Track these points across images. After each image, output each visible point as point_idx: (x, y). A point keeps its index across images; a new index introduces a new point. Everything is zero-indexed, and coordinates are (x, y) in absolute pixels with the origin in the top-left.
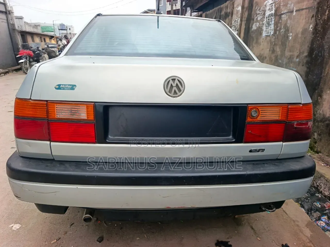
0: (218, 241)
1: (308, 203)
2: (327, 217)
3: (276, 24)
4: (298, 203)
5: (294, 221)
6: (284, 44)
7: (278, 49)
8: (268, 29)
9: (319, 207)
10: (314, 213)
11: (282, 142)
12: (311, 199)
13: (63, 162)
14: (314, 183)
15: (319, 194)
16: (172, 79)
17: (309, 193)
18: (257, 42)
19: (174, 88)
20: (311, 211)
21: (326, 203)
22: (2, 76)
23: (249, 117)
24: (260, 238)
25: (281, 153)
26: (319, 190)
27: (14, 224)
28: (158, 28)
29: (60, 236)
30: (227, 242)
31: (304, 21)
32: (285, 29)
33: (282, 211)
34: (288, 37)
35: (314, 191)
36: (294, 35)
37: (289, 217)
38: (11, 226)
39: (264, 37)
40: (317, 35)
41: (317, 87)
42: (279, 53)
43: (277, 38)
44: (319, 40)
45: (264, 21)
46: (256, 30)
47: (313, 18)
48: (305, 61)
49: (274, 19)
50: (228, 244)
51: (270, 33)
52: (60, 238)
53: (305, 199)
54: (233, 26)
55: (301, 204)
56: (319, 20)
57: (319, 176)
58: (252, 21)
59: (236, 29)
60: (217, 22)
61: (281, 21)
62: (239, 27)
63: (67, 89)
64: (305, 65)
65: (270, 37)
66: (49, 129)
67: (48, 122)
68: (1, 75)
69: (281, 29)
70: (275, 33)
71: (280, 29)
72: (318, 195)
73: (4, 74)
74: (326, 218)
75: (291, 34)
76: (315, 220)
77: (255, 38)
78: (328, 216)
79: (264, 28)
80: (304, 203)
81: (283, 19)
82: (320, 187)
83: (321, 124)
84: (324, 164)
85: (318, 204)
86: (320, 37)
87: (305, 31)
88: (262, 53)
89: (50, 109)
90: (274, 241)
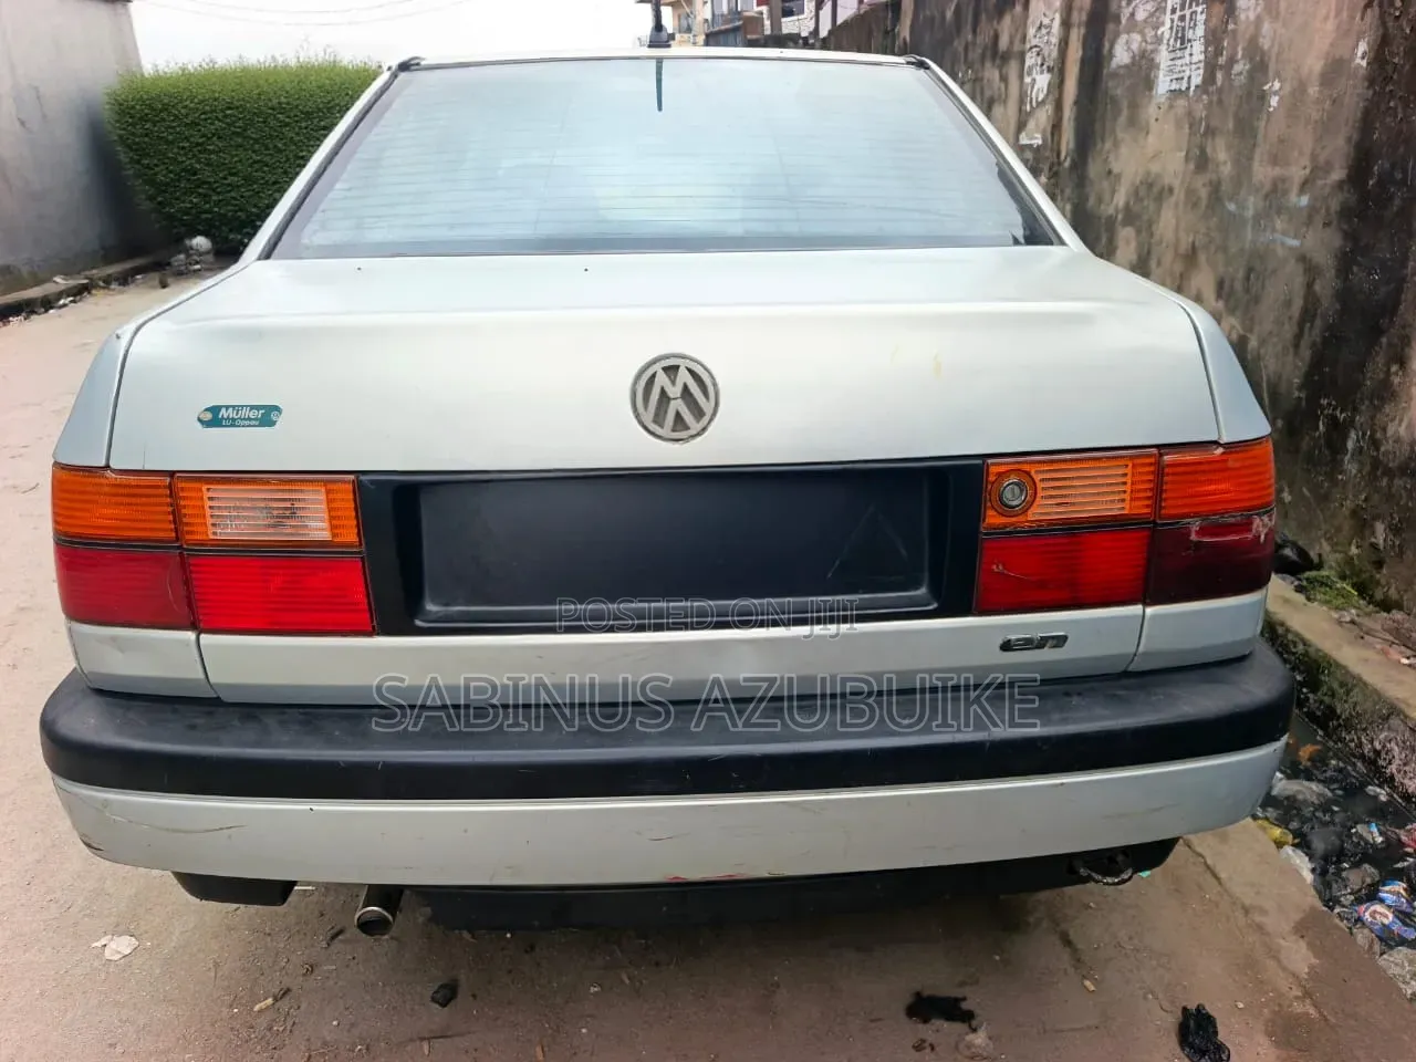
0: (918, 994)
1: (1332, 828)
2: (1405, 886)
3: (1214, 39)
4: (1287, 828)
5: (1246, 911)
6: (1245, 130)
7: (1221, 153)
8: (1179, 62)
9: (1374, 845)
10: (1350, 868)
11: (1140, 607)
12: (1346, 811)
13: (253, 710)
14: (1363, 740)
15: (1380, 786)
16: (666, 369)
17: (1335, 786)
18: (1133, 122)
19: (672, 402)
20: (1339, 862)
21: (1409, 827)
22: (65, 305)
23: (993, 507)
24: (1095, 981)
25: (1141, 649)
26: (1381, 773)
27: (110, 936)
28: (660, 108)
29: (287, 982)
30: (957, 1001)
31: (1330, 25)
32: (1251, 60)
33: (1202, 868)
34: (1263, 97)
35: (1362, 775)
36: (1288, 88)
37: (1226, 890)
38: (98, 944)
39: (1163, 100)
40: (1388, 89)
41: (1384, 322)
42: (1227, 170)
43: (1220, 101)
44: (1395, 108)
45: (1163, 24)
46: (1126, 66)
47: (1369, 10)
48: (1335, 205)
49: (1204, 16)
50: (960, 1009)
51: (1189, 78)
52: (288, 990)
53: (1316, 810)
54: (1031, 48)
55: (1297, 834)
56: (1397, 18)
57: (1380, 710)
58: (1111, 27)
59: (1042, 65)
60: (912, 70)
61: (1235, 24)
62: (1055, 54)
63: (247, 423)
64: (1335, 222)
65: (1187, 96)
66: (187, 583)
67: (181, 554)
68: (62, 302)
69: (1237, 61)
70: (1209, 78)
71: (1232, 61)
72: (1378, 790)
73: (71, 298)
74: (1402, 891)
75: (1277, 85)
76: (1352, 897)
77: (1125, 104)
78: (1409, 881)
79: (1163, 57)
80: (1313, 828)
81: (1243, 17)
82: (1385, 759)
83: (1401, 482)
84: (1408, 658)
85: (1372, 833)
86: (1400, 98)
87: (1336, 68)
88: (1155, 168)
89: (184, 507)
90: (1152, 993)
